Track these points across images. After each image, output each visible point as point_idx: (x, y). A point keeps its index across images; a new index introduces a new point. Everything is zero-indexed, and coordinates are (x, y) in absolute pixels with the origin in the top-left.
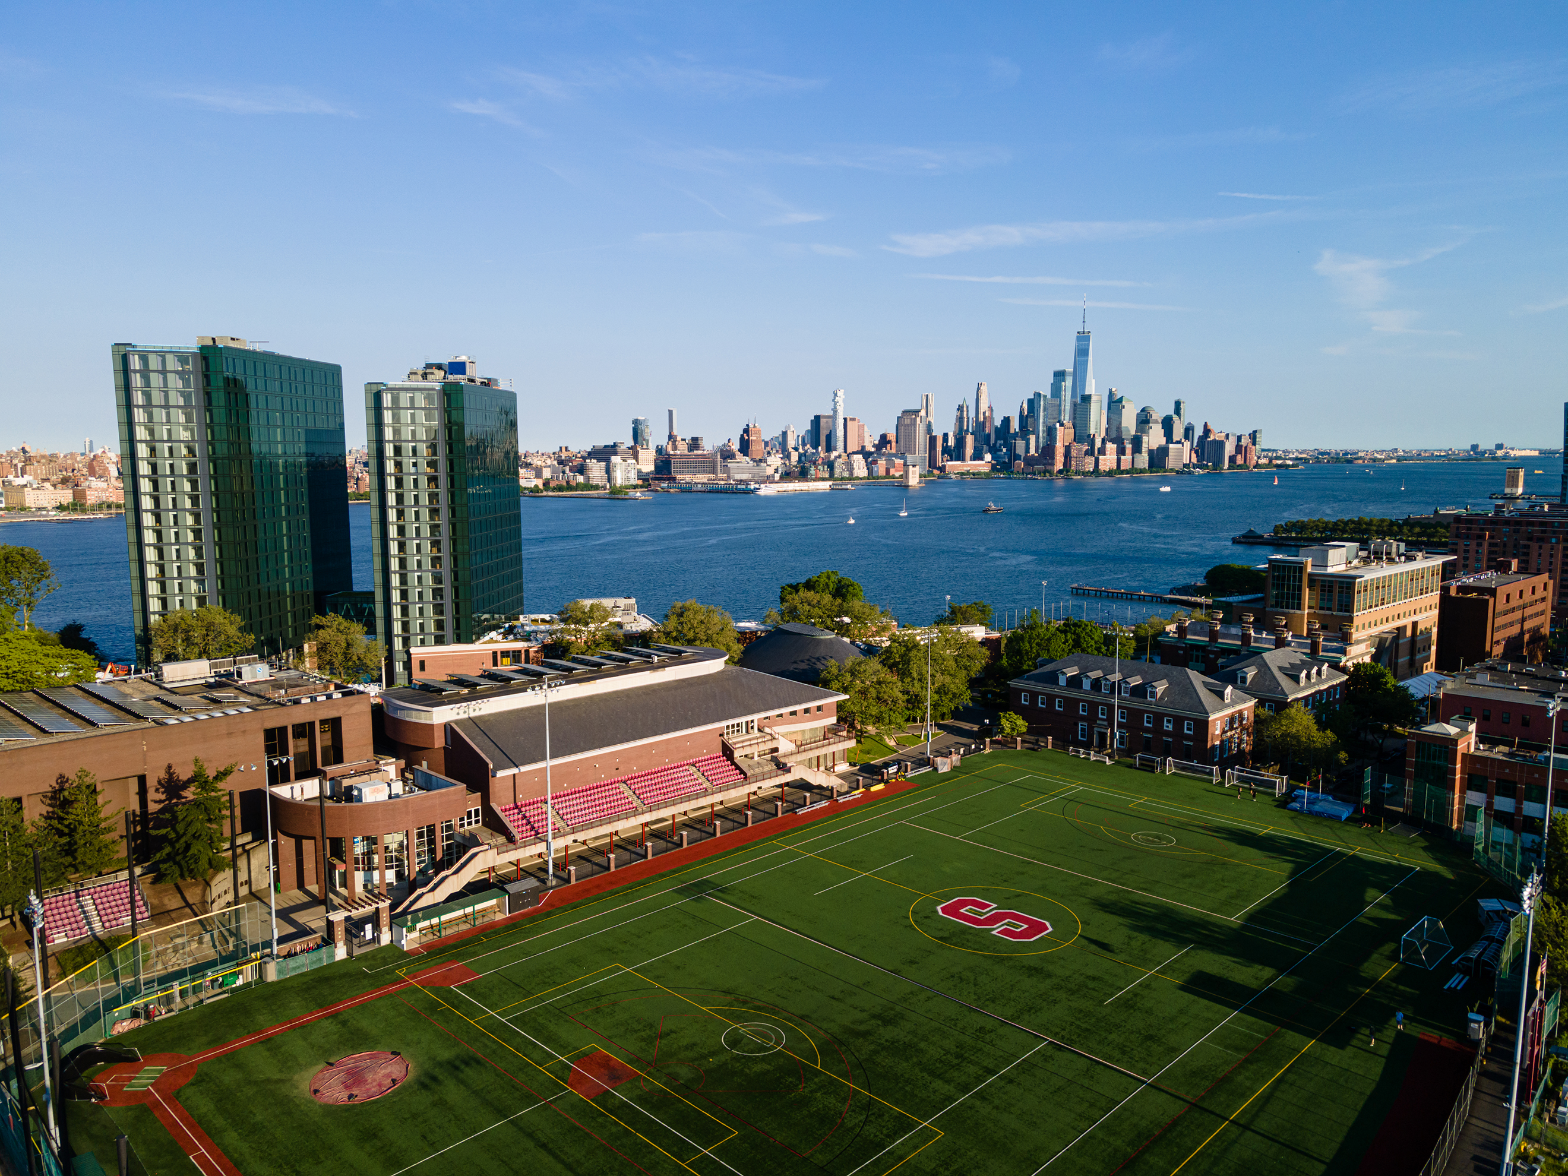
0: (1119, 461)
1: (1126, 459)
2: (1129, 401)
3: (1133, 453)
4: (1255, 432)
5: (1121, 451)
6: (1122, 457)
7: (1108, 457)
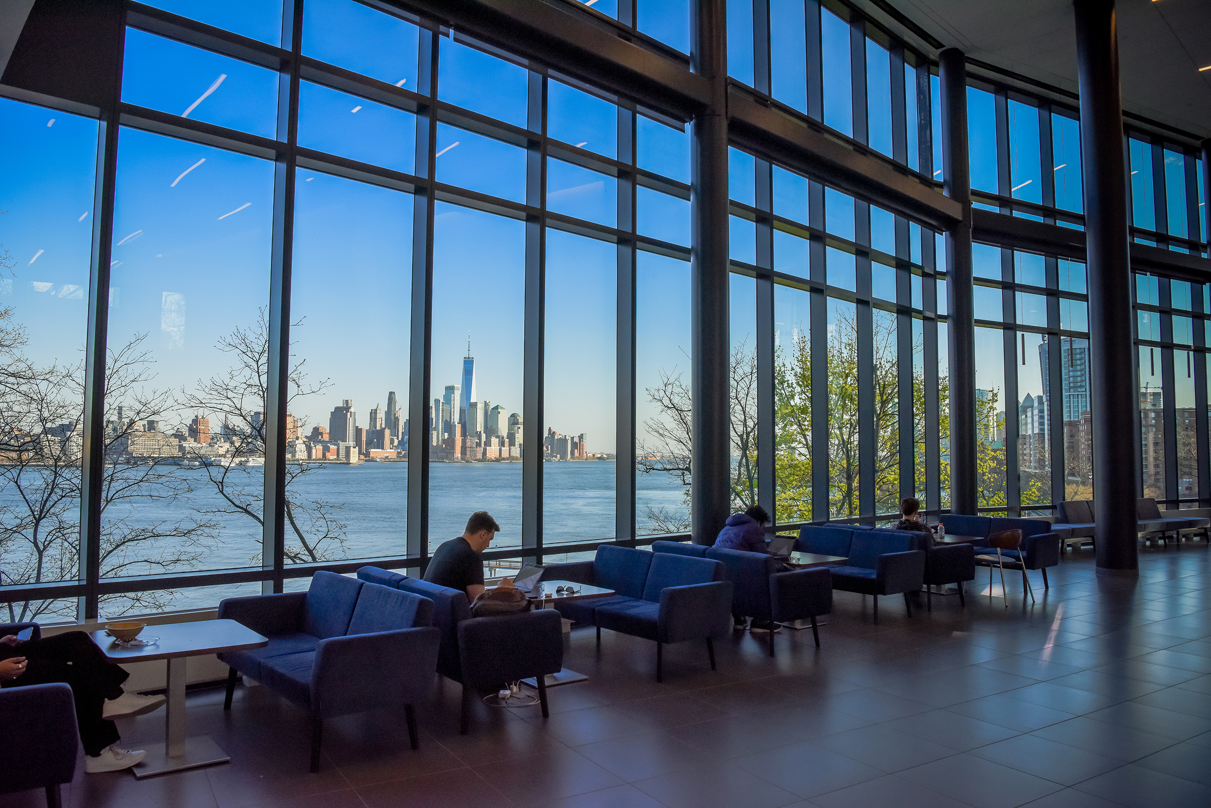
0: (500, 450)
1: (505, 450)
2: (502, 408)
3: (510, 445)
4: (582, 435)
5: (502, 444)
6: (503, 448)
7: (493, 447)
